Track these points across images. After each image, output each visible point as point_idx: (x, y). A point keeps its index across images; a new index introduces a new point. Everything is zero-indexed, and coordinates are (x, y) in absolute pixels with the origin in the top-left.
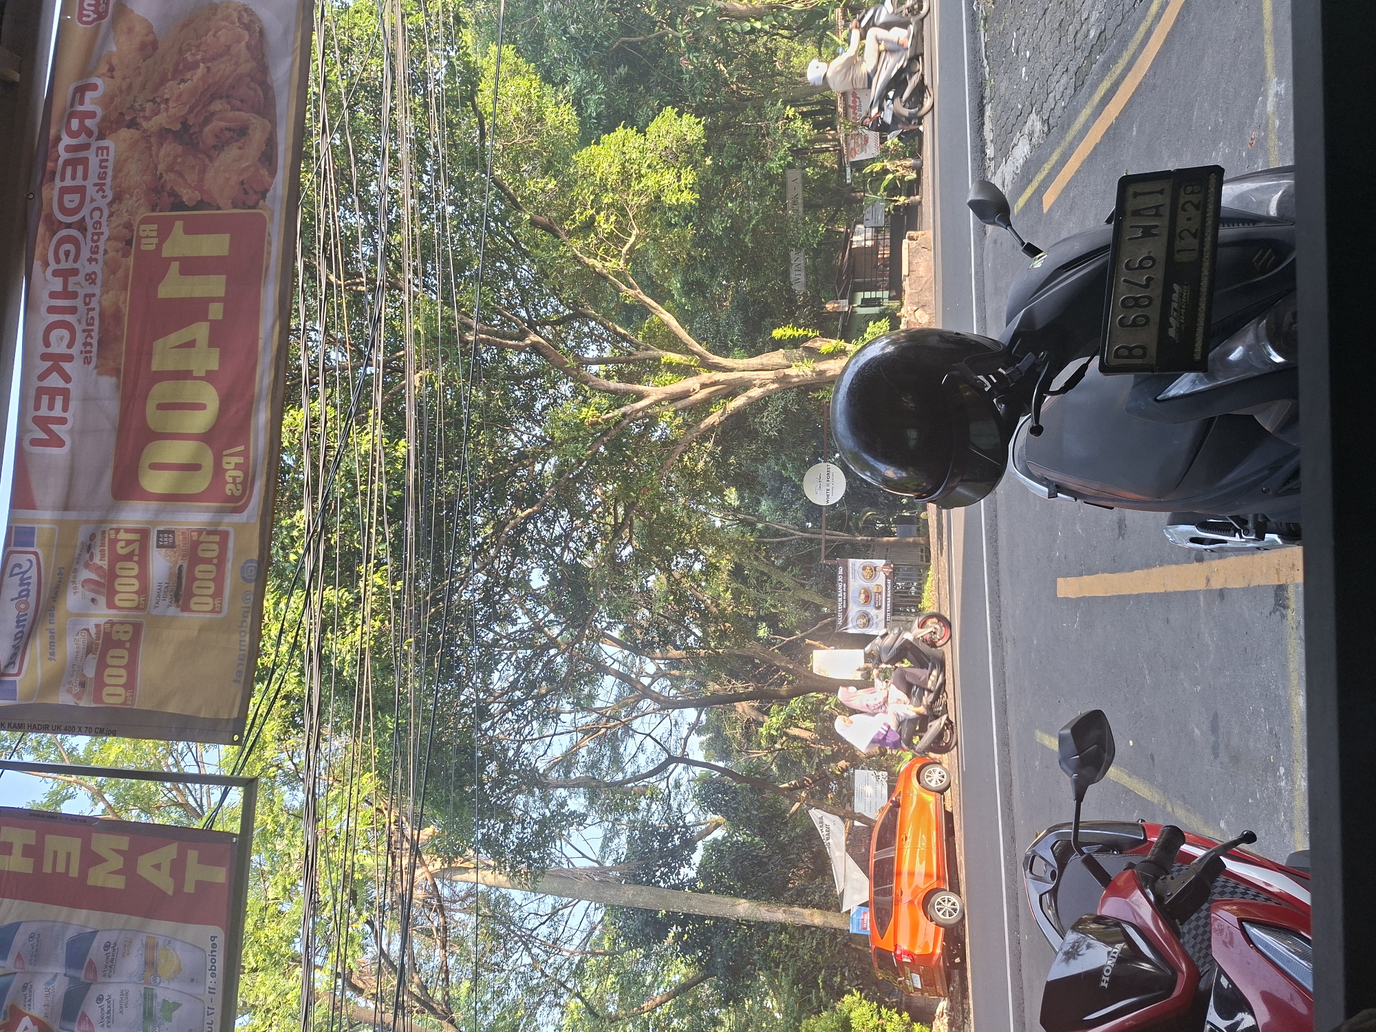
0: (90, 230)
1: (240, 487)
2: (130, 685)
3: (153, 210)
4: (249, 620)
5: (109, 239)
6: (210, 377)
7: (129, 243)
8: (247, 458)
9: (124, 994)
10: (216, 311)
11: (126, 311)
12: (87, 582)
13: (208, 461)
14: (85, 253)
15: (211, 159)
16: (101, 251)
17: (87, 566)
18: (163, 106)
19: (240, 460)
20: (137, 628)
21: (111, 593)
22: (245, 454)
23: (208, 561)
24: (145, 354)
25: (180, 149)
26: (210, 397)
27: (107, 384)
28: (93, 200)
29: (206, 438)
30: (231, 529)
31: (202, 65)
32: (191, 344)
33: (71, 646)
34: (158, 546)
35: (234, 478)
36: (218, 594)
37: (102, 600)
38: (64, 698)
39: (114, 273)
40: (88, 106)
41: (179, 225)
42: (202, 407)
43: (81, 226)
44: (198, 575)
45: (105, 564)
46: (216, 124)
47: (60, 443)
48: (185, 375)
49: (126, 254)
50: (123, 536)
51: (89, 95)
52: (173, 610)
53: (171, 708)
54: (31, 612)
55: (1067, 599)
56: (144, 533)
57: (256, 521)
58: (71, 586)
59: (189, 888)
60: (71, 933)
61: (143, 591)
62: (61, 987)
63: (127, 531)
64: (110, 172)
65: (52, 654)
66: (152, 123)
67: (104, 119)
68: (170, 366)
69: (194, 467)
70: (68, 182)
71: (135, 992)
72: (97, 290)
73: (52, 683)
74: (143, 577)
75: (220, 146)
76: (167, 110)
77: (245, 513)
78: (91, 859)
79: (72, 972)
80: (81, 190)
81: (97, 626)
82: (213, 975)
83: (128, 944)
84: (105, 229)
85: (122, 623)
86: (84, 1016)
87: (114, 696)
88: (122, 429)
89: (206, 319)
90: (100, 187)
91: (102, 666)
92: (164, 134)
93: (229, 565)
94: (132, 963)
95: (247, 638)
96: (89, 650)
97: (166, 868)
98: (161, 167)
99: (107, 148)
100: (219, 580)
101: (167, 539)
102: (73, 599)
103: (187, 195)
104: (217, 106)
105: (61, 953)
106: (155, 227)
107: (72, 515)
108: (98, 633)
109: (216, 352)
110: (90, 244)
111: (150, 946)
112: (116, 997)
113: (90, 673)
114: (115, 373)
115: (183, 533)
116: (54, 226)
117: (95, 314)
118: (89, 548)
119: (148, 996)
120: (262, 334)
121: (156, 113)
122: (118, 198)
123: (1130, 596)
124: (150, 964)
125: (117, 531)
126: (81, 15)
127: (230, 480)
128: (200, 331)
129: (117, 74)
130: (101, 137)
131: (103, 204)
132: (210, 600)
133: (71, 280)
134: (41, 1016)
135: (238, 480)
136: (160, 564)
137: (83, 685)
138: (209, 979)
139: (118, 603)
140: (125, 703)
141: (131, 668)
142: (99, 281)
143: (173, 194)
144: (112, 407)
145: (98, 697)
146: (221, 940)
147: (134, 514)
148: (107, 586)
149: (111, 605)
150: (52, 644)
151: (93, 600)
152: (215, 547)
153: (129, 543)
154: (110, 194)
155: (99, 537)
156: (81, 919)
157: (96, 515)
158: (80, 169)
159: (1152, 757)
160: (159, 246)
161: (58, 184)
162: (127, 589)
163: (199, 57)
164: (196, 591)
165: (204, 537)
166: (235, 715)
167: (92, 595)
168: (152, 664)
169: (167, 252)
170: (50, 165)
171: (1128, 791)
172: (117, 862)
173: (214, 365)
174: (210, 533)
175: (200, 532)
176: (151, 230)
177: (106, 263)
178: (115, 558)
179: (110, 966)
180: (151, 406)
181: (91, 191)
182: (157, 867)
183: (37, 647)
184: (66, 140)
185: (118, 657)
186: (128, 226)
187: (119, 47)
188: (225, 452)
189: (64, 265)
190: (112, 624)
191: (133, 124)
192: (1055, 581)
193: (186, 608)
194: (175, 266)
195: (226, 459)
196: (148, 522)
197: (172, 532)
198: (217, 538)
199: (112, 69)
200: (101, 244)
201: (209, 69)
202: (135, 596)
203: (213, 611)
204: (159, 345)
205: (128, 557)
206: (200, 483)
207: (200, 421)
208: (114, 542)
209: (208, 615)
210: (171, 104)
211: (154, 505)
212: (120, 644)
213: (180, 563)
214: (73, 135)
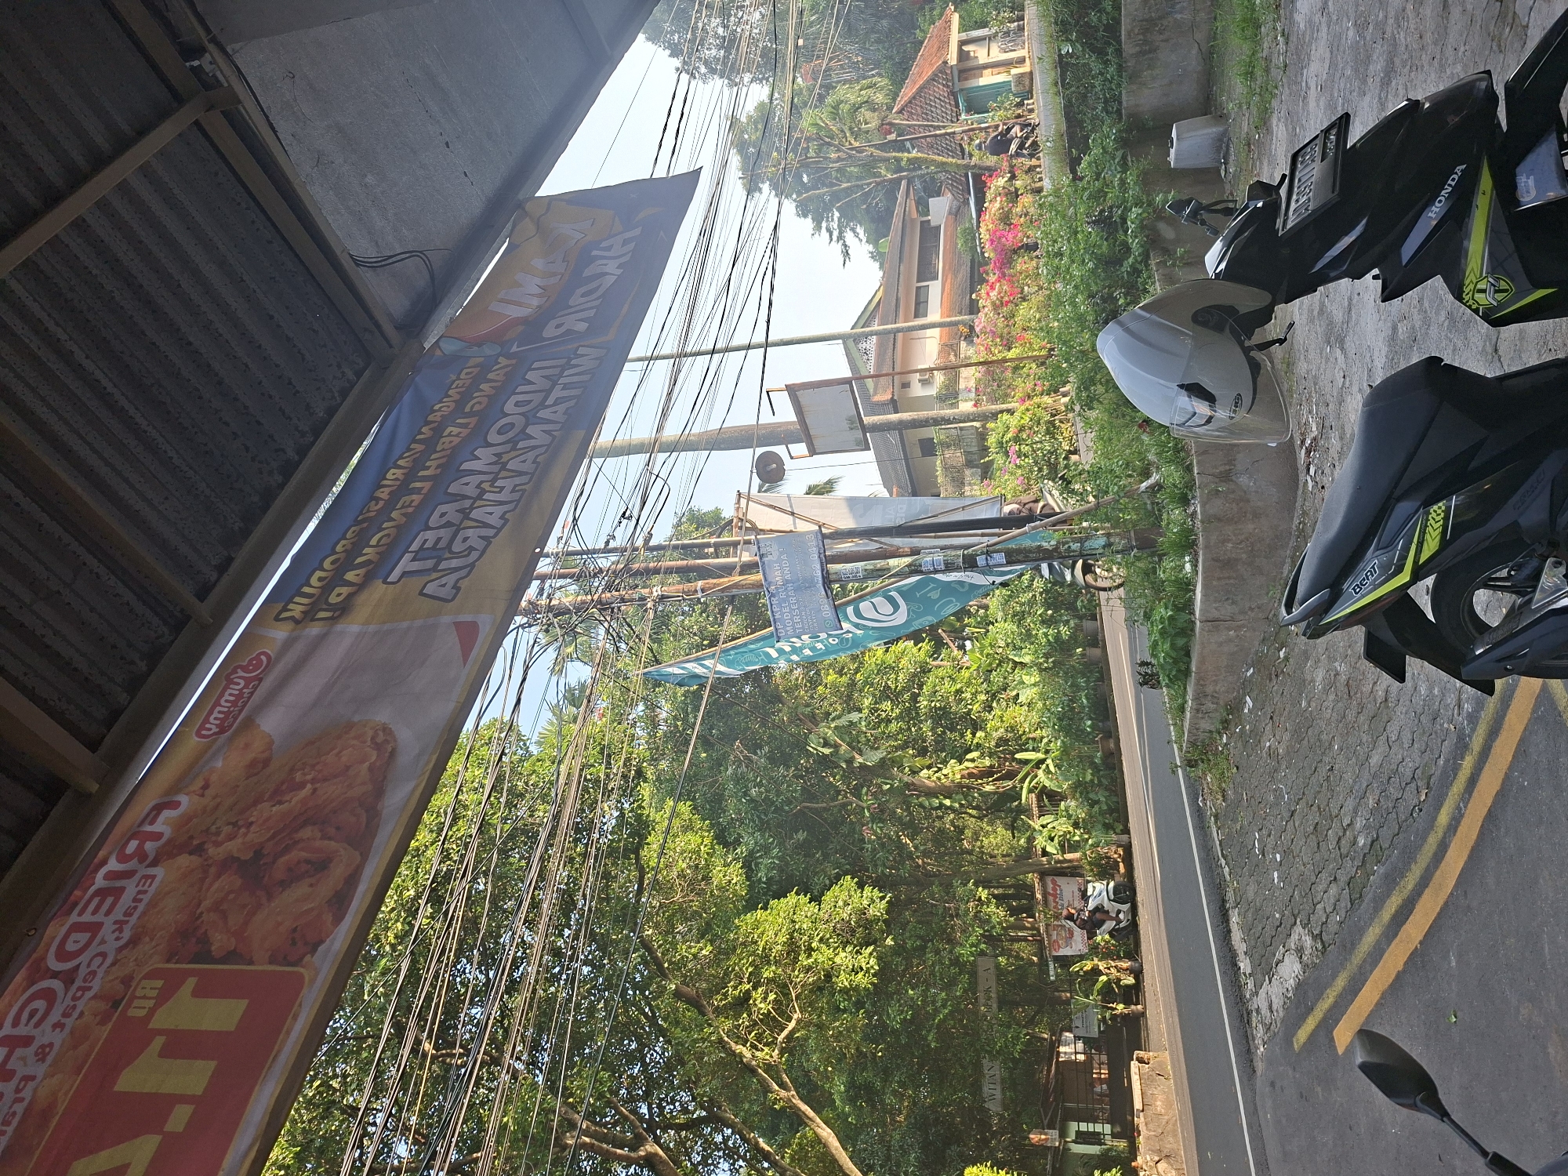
0: (78, 983)
3: (168, 961)
5: (94, 997)
7: (116, 1004)
10: (179, 1118)
11: (61, 1108)
14: (55, 1016)
15: (270, 897)
16: (75, 1015)
18: (243, 830)
25: (239, 882)
28: (103, 942)
31: (309, 786)
39: (75, 1047)
40: (158, 827)
41: (191, 982)
43: (68, 978)
46: (296, 855)
49: (103, 1022)
51: (167, 814)
64: (141, 907)
66: (220, 849)
67: (169, 841)
70: (87, 918)
72: (40, 1070)
75: (284, 884)
76: (245, 835)
80: (94, 928)
84: (96, 985)
89: (159, 1131)
90: (120, 925)
92: (229, 863)
98: (206, 904)
99: (153, 877)
103: (220, 941)
104: (307, 833)
106: (159, 983)
110: (68, 1001)
116: (40, 971)
117: (19, 1108)
120: (227, 1163)
121: (231, 837)
122: (134, 941)
128: (143, 1151)
129: (209, 792)
130: (154, 863)
131: (111, 947)
133: (19, 1052)
142: (49, 1059)
143: (205, 941)
154: (127, 934)
158: (110, 900)
160: (152, 1011)
161: (74, 918)
163: (309, 777)
169: (159, 1022)
170: (77, 893)
176: (151, 988)
177: (72, 1032)
181: (107, 931)
184: (113, 865)
186: (127, 981)
187: (227, 765)
189: (20, 1030)
191: (199, 850)
194: (158, 1042)
199: (206, 787)
200: (81, 1005)
201: (315, 790)
204: (79, 1165)
210: (253, 828)
214: (123, 858)
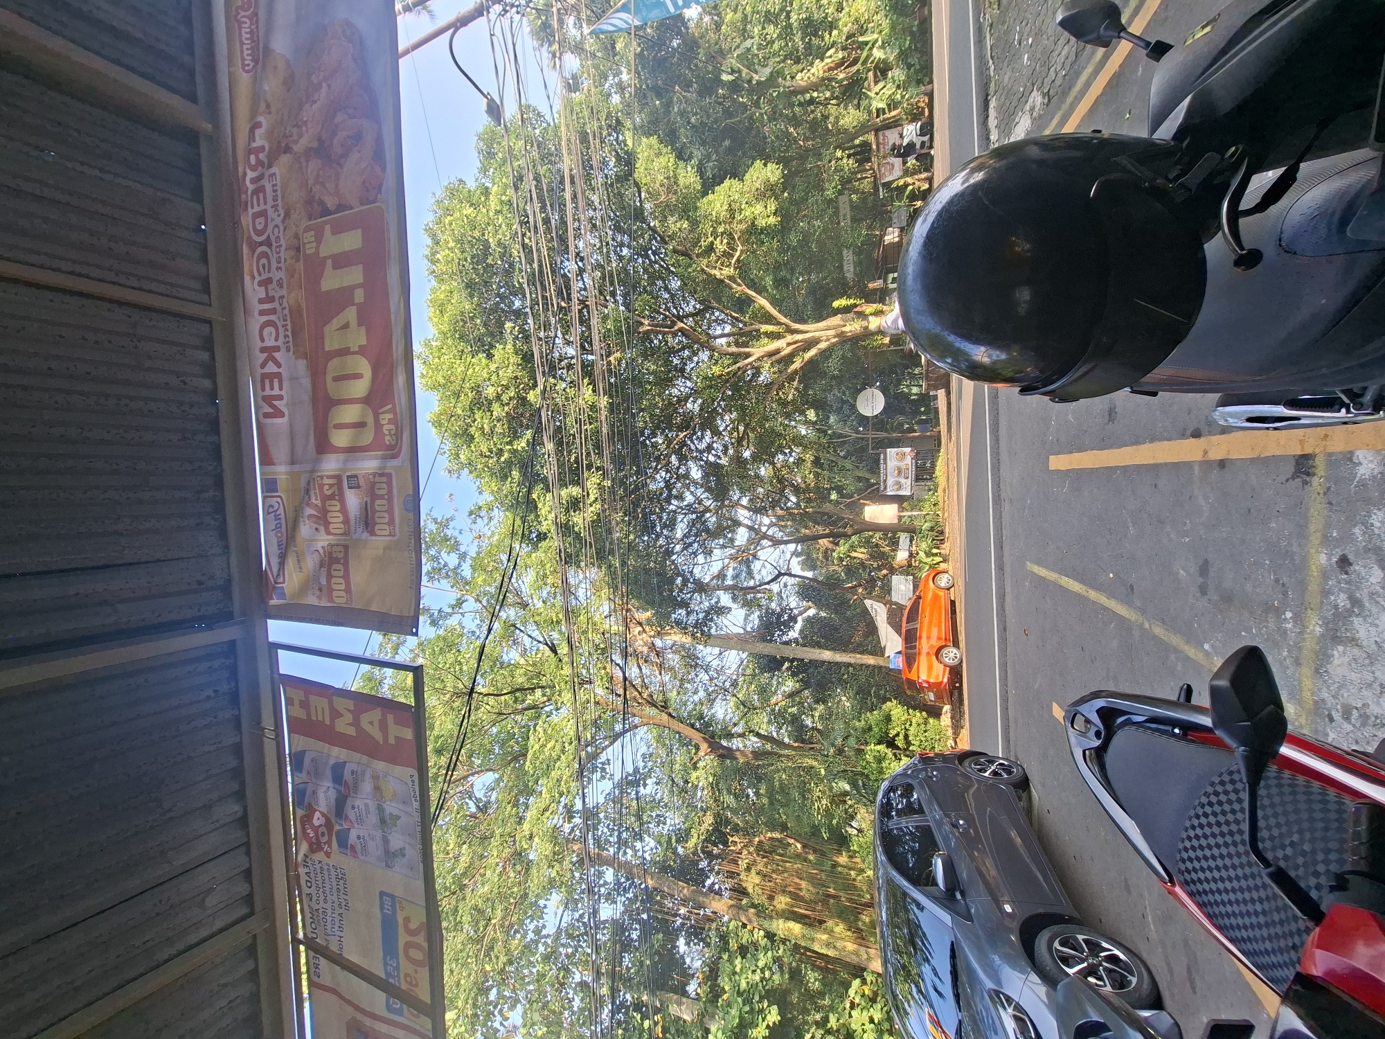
0: (274, 244)
1: (394, 437)
2: (348, 590)
3: (310, 220)
4: (413, 541)
5: (286, 250)
6: (362, 351)
7: (298, 249)
8: (395, 414)
9: (366, 806)
10: (359, 296)
11: (304, 305)
12: (311, 516)
13: (370, 420)
14: (274, 265)
15: (341, 166)
16: (283, 261)
17: (308, 505)
18: (304, 128)
19: (390, 416)
20: (346, 547)
21: (327, 524)
22: (393, 411)
23: (382, 497)
24: (319, 338)
25: (320, 162)
26: (364, 367)
27: (302, 364)
28: (273, 220)
29: (366, 401)
30: (393, 472)
31: (324, 84)
32: (346, 326)
33: (310, 562)
34: (350, 488)
35: (389, 430)
36: (391, 522)
37: (322, 529)
38: (312, 600)
39: (292, 276)
40: (258, 142)
41: (328, 228)
42: (358, 376)
43: (268, 243)
44: (377, 508)
45: (318, 502)
46: (341, 135)
47: (283, 415)
48: (344, 352)
49: (298, 260)
50: (326, 481)
51: (258, 132)
52: (365, 535)
53: (374, 608)
54: (284, 538)
55: (1058, 471)
56: (338, 478)
57: (407, 464)
58: (301, 519)
59: (392, 741)
60: (332, 762)
61: (346, 521)
62: (332, 794)
63: (329, 477)
64: (279, 193)
65: (300, 568)
66: (299, 145)
67: (270, 149)
68: (336, 346)
69: (360, 425)
70: (256, 209)
71: (372, 805)
72: (284, 292)
73: (304, 589)
74: (344, 510)
75: (345, 156)
76: (307, 131)
77: (400, 459)
78: (335, 714)
79: (337, 787)
80: (263, 214)
81: (323, 548)
82: (416, 801)
83: (363, 773)
84: (283, 242)
85: (337, 545)
86: (347, 817)
87: (340, 599)
88: (315, 399)
89: (353, 304)
90: (275, 207)
91: (330, 577)
92: (308, 152)
93: (395, 500)
94: (367, 787)
95: (413, 555)
96: (321, 565)
97: (376, 724)
98: (311, 182)
99: (274, 174)
100: (390, 511)
101: (354, 483)
102: (305, 529)
103: (330, 202)
104: (340, 118)
105: (328, 773)
106: (312, 233)
107: (297, 468)
108: (325, 552)
109: (363, 330)
110: (275, 255)
111: (375, 778)
112: (362, 807)
113: (324, 582)
114: (305, 356)
115: (364, 477)
116: (253, 246)
117: (286, 312)
118: (307, 491)
119: (381, 810)
120: (392, 310)
121: (301, 136)
122: (287, 215)
123: (1117, 468)
124: (377, 789)
125: (322, 477)
126: (244, 66)
127: (387, 433)
128: (351, 314)
129: (273, 109)
130: (270, 166)
131: (278, 221)
132: (386, 527)
133: (270, 287)
134: (325, 811)
135: (393, 432)
136: (353, 500)
137: (320, 590)
138: (414, 803)
139: (332, 531)
140: (346, 603)
141: (346, 577)
142: (285, 286)
143: (322, 203)
144: (306, 382)
145: (331, 599)
146: (416, 778)
147: (331, 465)
148: (322, 519)
149: (328, 533)
150: (299, 561)
151: (317, 529)
152: (385, 486)
153: (331, 486)
154: (282, 212)
155: (312, 484)
156: (337, 753)
157: (308, 467)
158: (261, 195)
159: (1132, 588)
160: (317, 248)
161: (251, 211)
162: (336, 519)
163: (321, 77)
164: (378, 520)
165: (377, 479)
166: (412, 614)
167: (315, 526)
168: (359, 576)
169: (324, 252)
170: (243, 196)
171: (1106, 609)
172: (349, 718)
173: (364, 342)
174: (381, 475)
175: (374, 474)
176: (309, 237)
177: (287, 270)
178: (325, 499)
179: (356, 787)
180: (329, 379)
181: (270, 212)
182: (371, 723)
183: (291, 562)
184: (250, 175)
185: (338, 569)
186: (296, 236)
187: (272, 86)
188: (381, 411)
189: (264, 276)
190: (331, 545)
191: (287, 150)
192: (1048, 458)
193: (373, 533)
194: (329, 262)
195: (381, 416)
196: (341, 470)
197: (356, 476)
198: (384, 479)
199: (268, 106)
200: (282, 255)
201: (329, 86)
202: (342, 526)
203: (390, 535)
204: (327, 329)
205: (332, 497)
206: (367, 437)
207: (360, 388)
208: (321, 486)
209: (388, 538)
210: (309, 125)
211: (342, 456)
212: (337, 561)
213: (365, 499)
214: (253, 169)
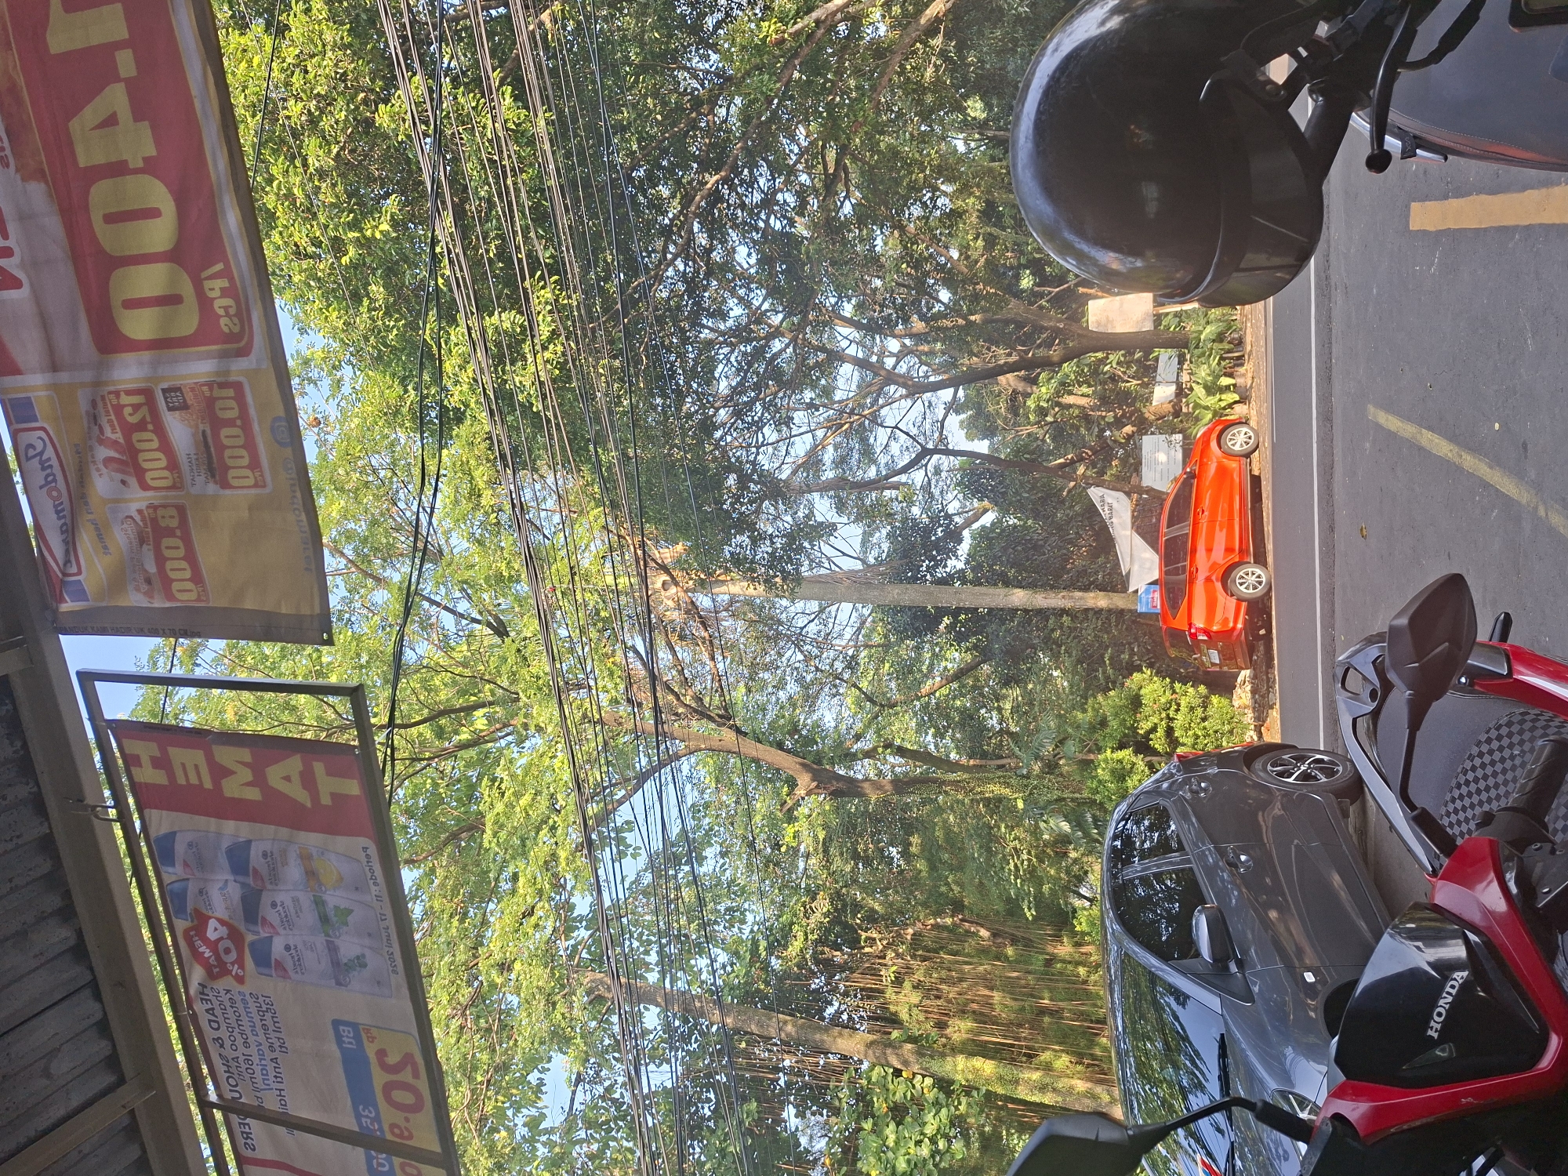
1: (236, 320)
2: (197, 578)
4: (298, 494)
6: (150, 167)
8: (231, 279)
9: (296, 900)
10: (126, 63)
12: (108, 461)
13: (187, 289)
17: (101, 442)
19: (224, 283)
20: (181, 510)
21: (140, 473)
22: (226, 273)
23: (230, 423)
24: (61, 146)
26: (159, 195)
27: (37, 192)
29: (173, 256)
30: (241, 379)
32: (111, 121)
33: (121, 537)
34: (170, 409)
35: (226, 308)
36: (255, 465)
37: (133, 481)
38: (135, 599)
42: (153, 213)
44: (226, 442)
45: (118, 436)
47: (17, 284)
48: (118, 169)
50: (125, 400)
52: (212, 488)
53: (249, 605)
54: (65, 498)
55: (1425, 232)
56: (147, 393)
57: (266, 365)
58: (92, 468)
59: (326, 800)
60: (225, 844)
61: (173, 465)
62: (235, 891)
63: (129, 393)
65: (105, 547)
68: (99, 159)
69: (171, 300)
71: (305, 900)
73: (117, 582)
74: (166, 447)
77: (253, 356)
78: (220, 772)
79: (241, 878)
81: (140, 512)
82: (375, 884)
83: (284, 853)
85: (164, 506)
86: (264, 920)
87: (186, 594)
88: (76, 256)
89: (118, 79)
91: (161, 560)
93: (256, 427)
94: (294, 872)
95: (303, 517)
96: (142, 541)
97: (296, 778)
100: (250, 446)
101: (176, 400)
102: (102, 483)
105: (223, 860)
107: (64, 377)
108: (143, 519)
109: (145, 127)
111: (305, 857)
112: (289, 903)
113: (152, 568)
114: (39, 175)
115: (192, 390)
118: (95, 419)
119: (319, 903)
120: (195, 89)
123: (1515, 228)
124: (311, 874)
125: (117, 394)
127: (221, 312)
128: (116, 98)
132: (248, 472)
134: (226, 918)
135: (232, 311)
136: (180, 430)
137: (148, 581)
138: (373, 888)
139: (151, 483)
140: (198, 600)
141: (191, 558)
144: (53, 224)
145: (170, 596)
146: (373, 850)
147: (129, 371)
148: (130, 464)
149: (145, 487)
150: (100, 537)
151: (123, 482)
152: (233, 404)
153: (136, 408)
155: (100, 405)
156: (232, 830)
157: (88, 376)
159: (1525, 446)
162: (154, 464)
164: (230, 462)
165: (217, 393)
166: (317, 610)
167: (119, 476)
168: (212, 554)
171: (1486, 486)
172: (246, 775)
173: (152, 151)
174: (223, 385)
175: (210, 385)
178: (129, 430)
179: (275, 877)
180: (97, 218)
182: (288, 779)
183: (86, 541)
185: (173, 547)
188: (204, 274)
190: (155, 508)
192: (1408, 207)
193: (225, 484)
195: (208, 284)
196: (148, 379)
197: (178, 389)
198: (231, 392)
202: (166, 473)
203: (256, 486)
204: (75, 125)
205: (141, 426)
206: (188, 322)
207: (160, 234)
208: (119, 409)
209: (253, 491)
211: (146, 355)
212: (170, 532)
213: (201, 427)
